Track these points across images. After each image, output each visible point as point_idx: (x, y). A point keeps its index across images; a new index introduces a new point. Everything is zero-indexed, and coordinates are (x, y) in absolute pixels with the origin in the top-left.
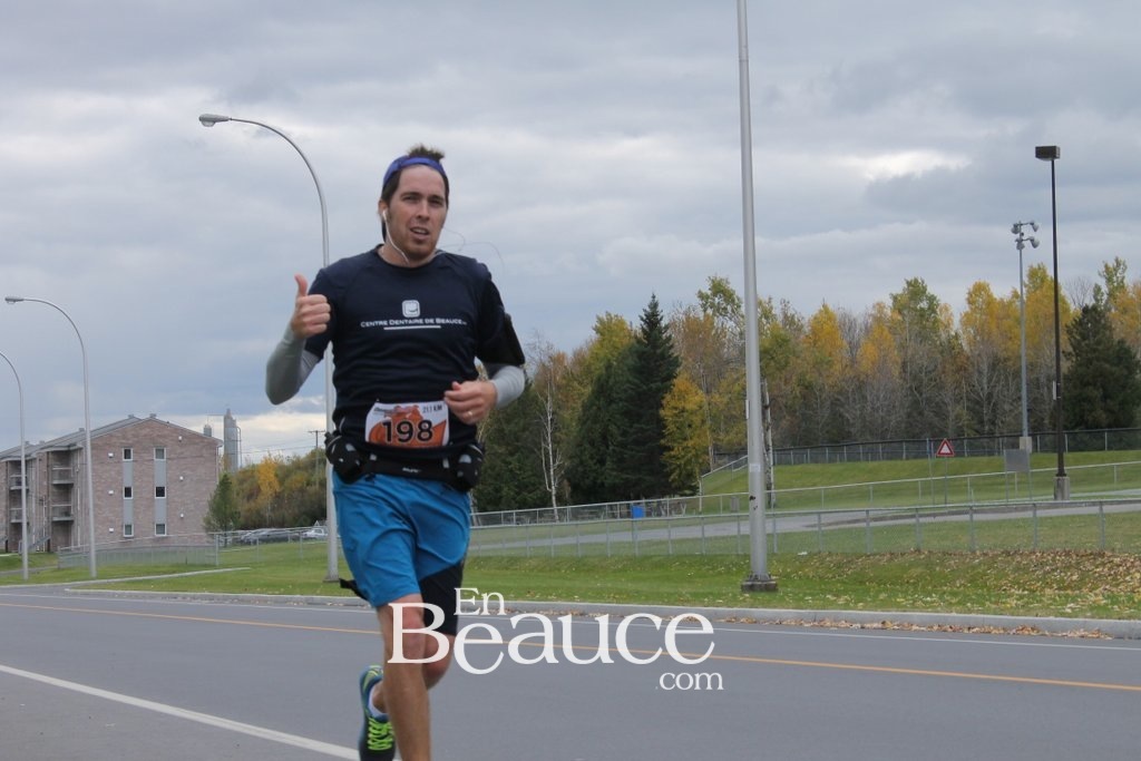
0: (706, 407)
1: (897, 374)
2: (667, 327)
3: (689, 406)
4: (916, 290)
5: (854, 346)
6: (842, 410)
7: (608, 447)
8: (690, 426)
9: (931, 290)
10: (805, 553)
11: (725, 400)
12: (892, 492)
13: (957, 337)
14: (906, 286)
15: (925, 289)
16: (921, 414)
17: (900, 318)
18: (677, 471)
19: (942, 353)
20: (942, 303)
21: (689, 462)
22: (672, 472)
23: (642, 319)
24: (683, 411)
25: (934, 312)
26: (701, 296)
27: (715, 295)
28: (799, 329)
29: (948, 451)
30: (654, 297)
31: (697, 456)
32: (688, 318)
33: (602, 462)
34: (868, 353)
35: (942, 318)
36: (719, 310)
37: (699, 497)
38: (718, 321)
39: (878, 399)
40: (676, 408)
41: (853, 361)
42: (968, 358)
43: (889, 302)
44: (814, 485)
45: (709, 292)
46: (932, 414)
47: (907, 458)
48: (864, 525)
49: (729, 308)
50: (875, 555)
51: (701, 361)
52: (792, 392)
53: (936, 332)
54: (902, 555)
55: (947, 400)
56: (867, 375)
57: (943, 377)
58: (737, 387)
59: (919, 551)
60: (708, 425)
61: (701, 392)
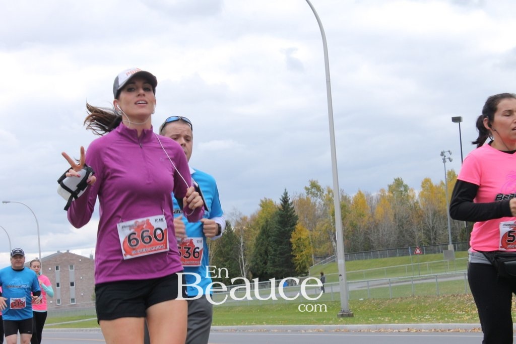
0: (310, 237)
1: (392, 219)
2: (292, 203)
3: (303, 237)
4: (399, 183)
5: (373, 208)
6: (369, 236)
7: (268, 256)
8: (304, 246)
9: (405, 183)
10: (362, 299)
11: (319, 234)
12: (393, 271)
13: (417, 202)
14: (394, 181)
15: (402, 182)
16: (403, 236)
17: (392, 195)
18: (299, 266)
19: (411, 210)
20: (410, 188)
21: (303, 262)
22: (297, 267)
23: (281, 200)
24: (300, 238)
25: (407, 191)
26: (307, 189)
27: (312, 188)
28: (349, 201)
29: (419, 252)
30: (286, 190)
31: (307, 258)
32: (300, 199)
33: (265, 263)
34: (379, 211)
35: (411, 194)
36: (314, 194)
38: (313, 200)
39: (384, 231)
40: (297, 238)
41: (373, 214)
42: (423, 212)
43: (387, 189)
44: (359, 270)
45: (310, 187)
46: (408, 236)
47: (399, 256)
48: (388, 285)
49: (319, 193)
50: (394, 299)
51: (307, 217)
52: (347, 229)
53: (408, 200)
54: (406, 298)
55: (415, 230)
56: (379, 221)
57: (412, 220)
58: (324, 228)
59: (413, 296)
60: (311, 245)
61: (307, 230)
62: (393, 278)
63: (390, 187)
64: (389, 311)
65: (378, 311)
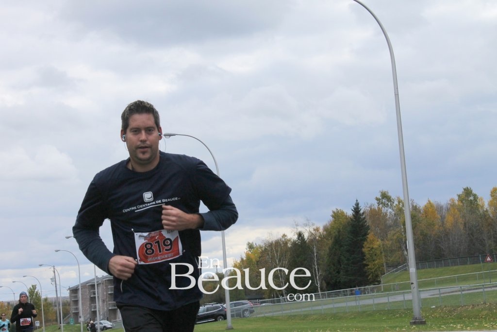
0: (382, 246)
1: (462, 228)
2: (363, 213)
3: (375, 246)
4: (468, 192)
5: (443, 218)
6: (440, 245)
7: (341, 266)
8: (376, 255)
9: (474, 192)
10: (434, 307)
11: (390, 243)
12: (465, 279)
13: (487, 211)
14: (463, 190)
15: (471, 191)
16: (474, 245)
17: (461, 204)
18: (371, 275)
19: (481, 218)
20: (479, 197)
21: (376, 270)
22: (370, 275)
23: (352, 210)
24: (372, 248)
25: (477, 201)
26: (377, 199)
27: (383, 198)
28: (420, 212)
29: (490, 260)
30: (357, 201)
31: (379, 268)
32: (371, 209)
33: (338, 272)
34: (449, 220)
35: (480, 203)
36: (384, 205)
37: (382, 285)
38: (384, 210)
39: (455, 239)
40: (369, 248)
41: (443, 223)
42: (492, 220)
43: (456, 198)
44: (431, 278)
45: (380, 198)
46: (479, 245)
47: (470, 264)
48: (460, 293)
49: (389, 204)
50: (465, 306)
51: (378, 227)
52: (418, 238)
53: (478, 210)
54: (478, 305)
55: (485, 238)
56: (449, 230)
57: (482, 229)
58: (395, 237)
59: (485, 303)
60: (383, 254)
61: (379, 240)
62: (465, 285)
63: (459, 196)
64: (461, 318)
65: (450, 318)
